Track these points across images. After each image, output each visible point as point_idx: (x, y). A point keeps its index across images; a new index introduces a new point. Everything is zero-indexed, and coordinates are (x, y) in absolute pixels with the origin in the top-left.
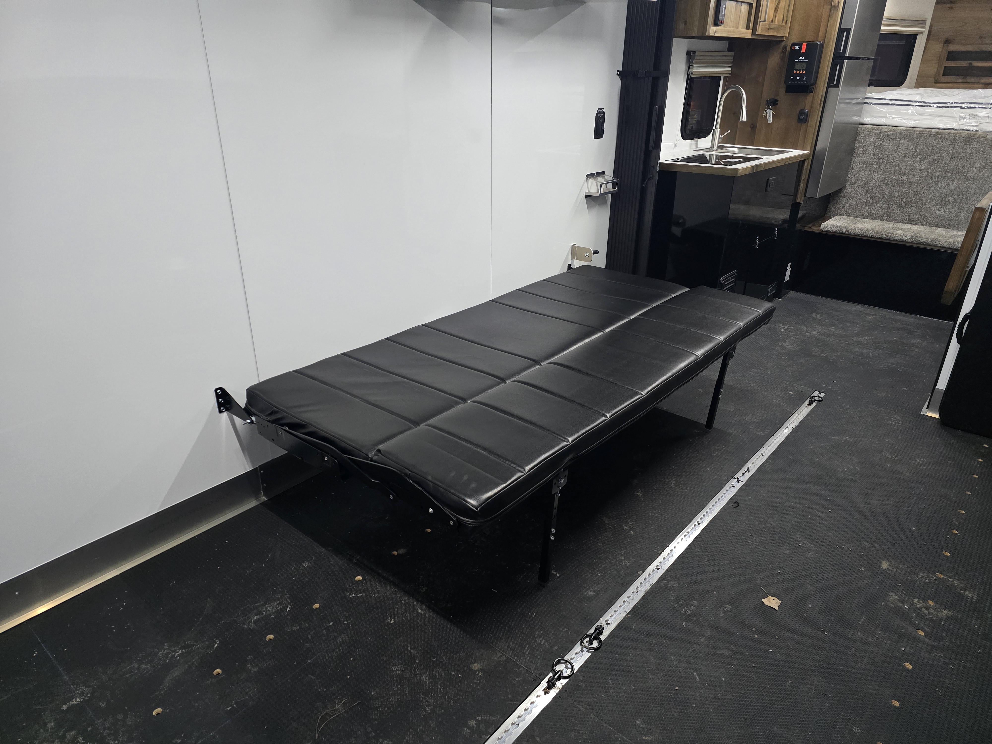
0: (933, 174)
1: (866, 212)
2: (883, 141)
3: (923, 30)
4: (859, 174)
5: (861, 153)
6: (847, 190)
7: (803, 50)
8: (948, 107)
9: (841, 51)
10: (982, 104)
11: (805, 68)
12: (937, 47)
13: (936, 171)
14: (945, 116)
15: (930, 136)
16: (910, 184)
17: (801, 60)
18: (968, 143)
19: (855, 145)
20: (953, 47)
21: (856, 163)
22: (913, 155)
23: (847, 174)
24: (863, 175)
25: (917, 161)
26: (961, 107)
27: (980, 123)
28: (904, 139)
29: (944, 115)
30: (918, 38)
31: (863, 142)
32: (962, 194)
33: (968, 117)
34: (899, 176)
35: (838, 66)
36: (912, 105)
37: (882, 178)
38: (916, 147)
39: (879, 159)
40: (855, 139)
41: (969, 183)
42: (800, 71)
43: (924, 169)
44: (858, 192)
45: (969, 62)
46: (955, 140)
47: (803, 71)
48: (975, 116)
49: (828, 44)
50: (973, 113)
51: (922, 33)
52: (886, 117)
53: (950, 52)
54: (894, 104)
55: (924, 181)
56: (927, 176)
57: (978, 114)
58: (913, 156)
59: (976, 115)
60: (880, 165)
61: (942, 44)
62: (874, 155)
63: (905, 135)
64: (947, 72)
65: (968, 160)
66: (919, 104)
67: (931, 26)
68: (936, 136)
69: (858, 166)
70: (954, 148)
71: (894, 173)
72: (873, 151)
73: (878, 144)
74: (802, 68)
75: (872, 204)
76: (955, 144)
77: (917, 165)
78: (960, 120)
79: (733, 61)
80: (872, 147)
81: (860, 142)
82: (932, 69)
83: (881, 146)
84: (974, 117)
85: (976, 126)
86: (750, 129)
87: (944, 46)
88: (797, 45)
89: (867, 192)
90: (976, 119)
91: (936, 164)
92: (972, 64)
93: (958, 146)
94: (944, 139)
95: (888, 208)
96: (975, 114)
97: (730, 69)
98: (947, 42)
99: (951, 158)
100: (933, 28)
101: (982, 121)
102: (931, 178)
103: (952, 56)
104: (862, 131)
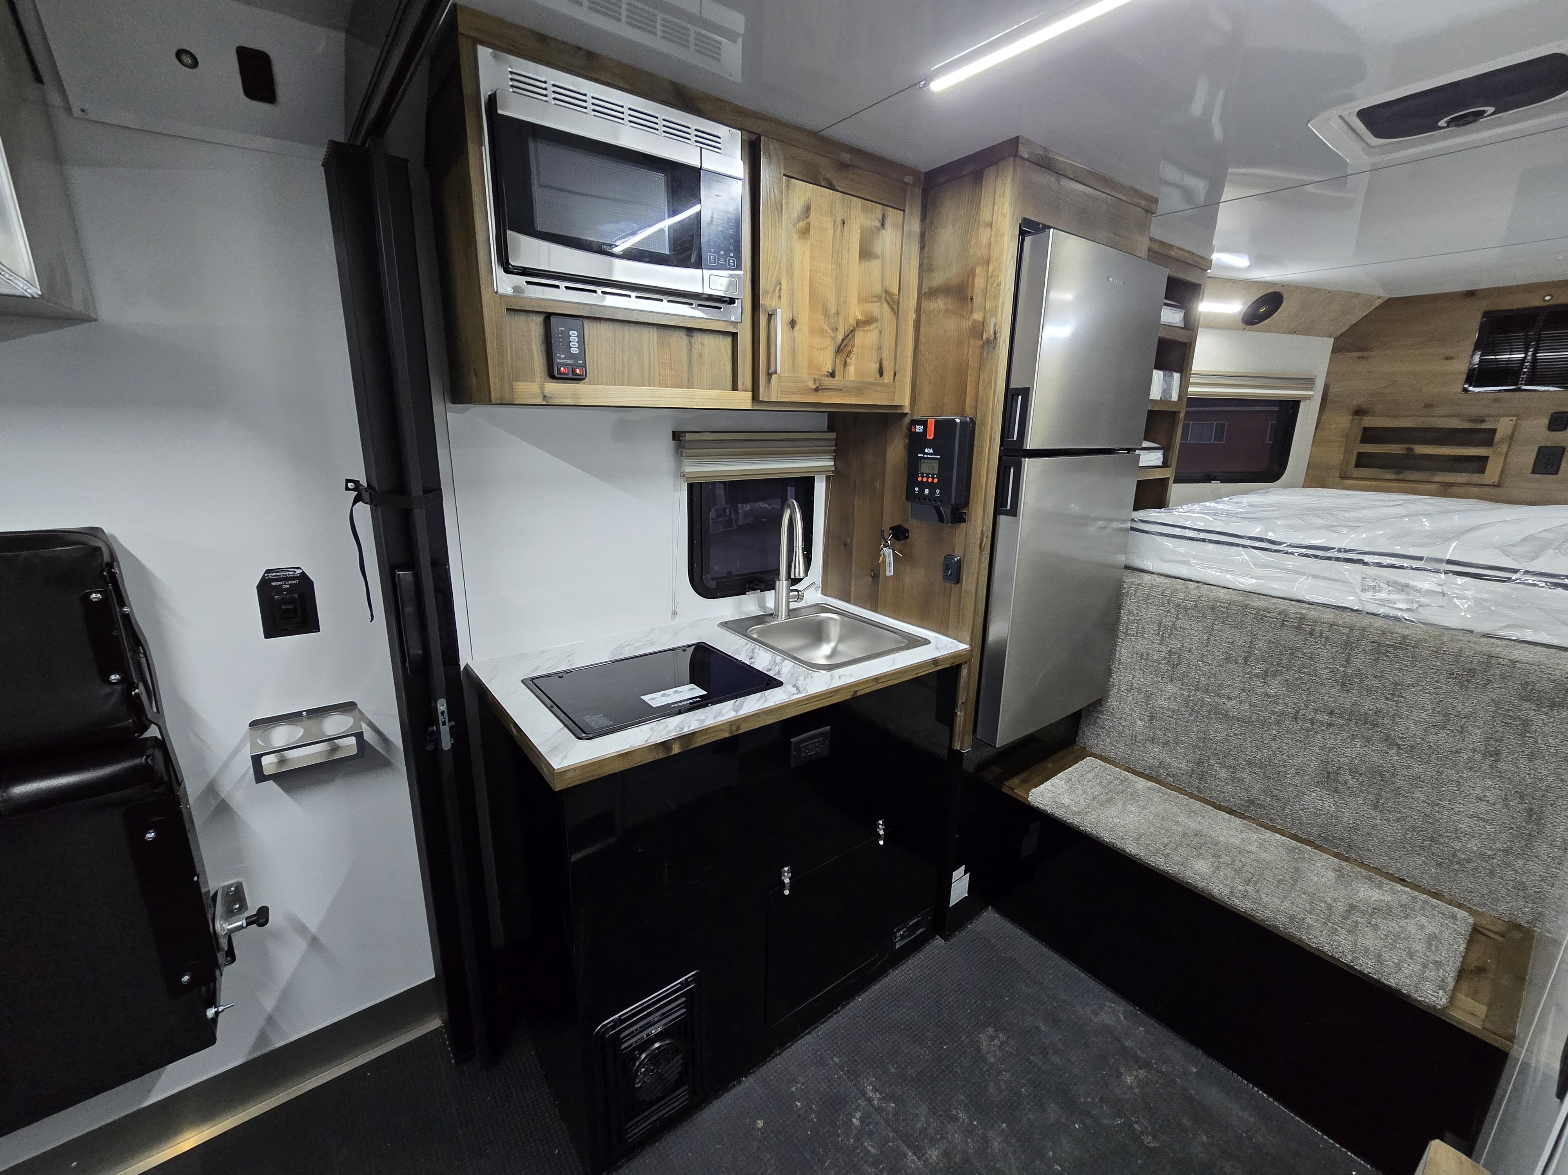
0: (1298, 712)
1: (1154, 758)
2: (1177, 618)
3: (1311, 393)
4: (1134, 676)
5: (1134, 635)
6: (1112, 702)
7: (930, 436)
8: (1329, 558)
9: (1015, 438)
10: (1420, 559)
11: (936, 472)
12: (1342, 421)
13: (1306, 706)
14: (1324, 578)
15: (1283, 625)
16: (1245, 723)
17: (927, 454)
18: (1387, 656)
19: (1118, 618)
20: (1369, 421)
21: (1124, 651)
22: (1246, 659)
23: (1109, 672)
24: (1142, 680)
25: (1256, 676)
26: (1366, 564)
27: (1420, 606)
28: (1223, 622)
29: (1323, 575)
30: (1302, 406)
31: (1135, 612)
32: (1381, 775)
33: (1384, 586)
34: (1217, 699)
35: (1012, 470)
36: (1244, 546)
37: (1182, 695)
38: (1251, 642)
39: (1170, 653)
40: (1119, 607)
41: (1398, 754)
42: (928, 477)
43: (1276, 696)
44: (1135, 712)
45: (1406, 446)
46: (1348, 645)
47: (933, 478)
48: (1404, 588)
49: (983, 424)
50: (1398, 579)
51: (1308, 398)
52: (1187, 563)
53: (1366, 429)
54: (1204, 540)
55: (1278, 723)
56: (1283, 713)
57: (1413, 583)
58: (1246, 662)
59: (1407, 586)
60: (1175, 666)
61: (1351, 417)
62: (1161, 644)
63: (1223, 612)
64: (1363, 461)
65: (1389, 696)
66: (1258, 544)
67: (1327, 387)
68: (1298, 628)
69: (1130, 660)
70: (1348, 661)
71: (1207, 691)
72: (1158, 634)
73: (1168, 621)
74: (932, 472)
75: (1166, 744)
76: (1350, 654)
77: (1257, 683)
78: (1364, 590)
79: (835, 448)
80: (1155, 627)
81: (1130, 612)
82: (1335, 456)
83: (1174, 626)
84: (1400, 588)
85: (1407, 610)
86: (870, 578)
87: (1353, 420)
88: (918, 422)
89: (1152, 718)
90: (1408, 594)
91: (1304, 690)
92: (1412, 450)
93: (1360, 660)
94: (1321, 636)
95: (1200, 763)
96: (1404, 581)
97: (833, 463)
98: (1359, 412)
99: (1343, 685)
100: (1331, 390)
101: (1423, 600)
102: (1296, 719)
103: (1370, 435)
104: (1132, 591)
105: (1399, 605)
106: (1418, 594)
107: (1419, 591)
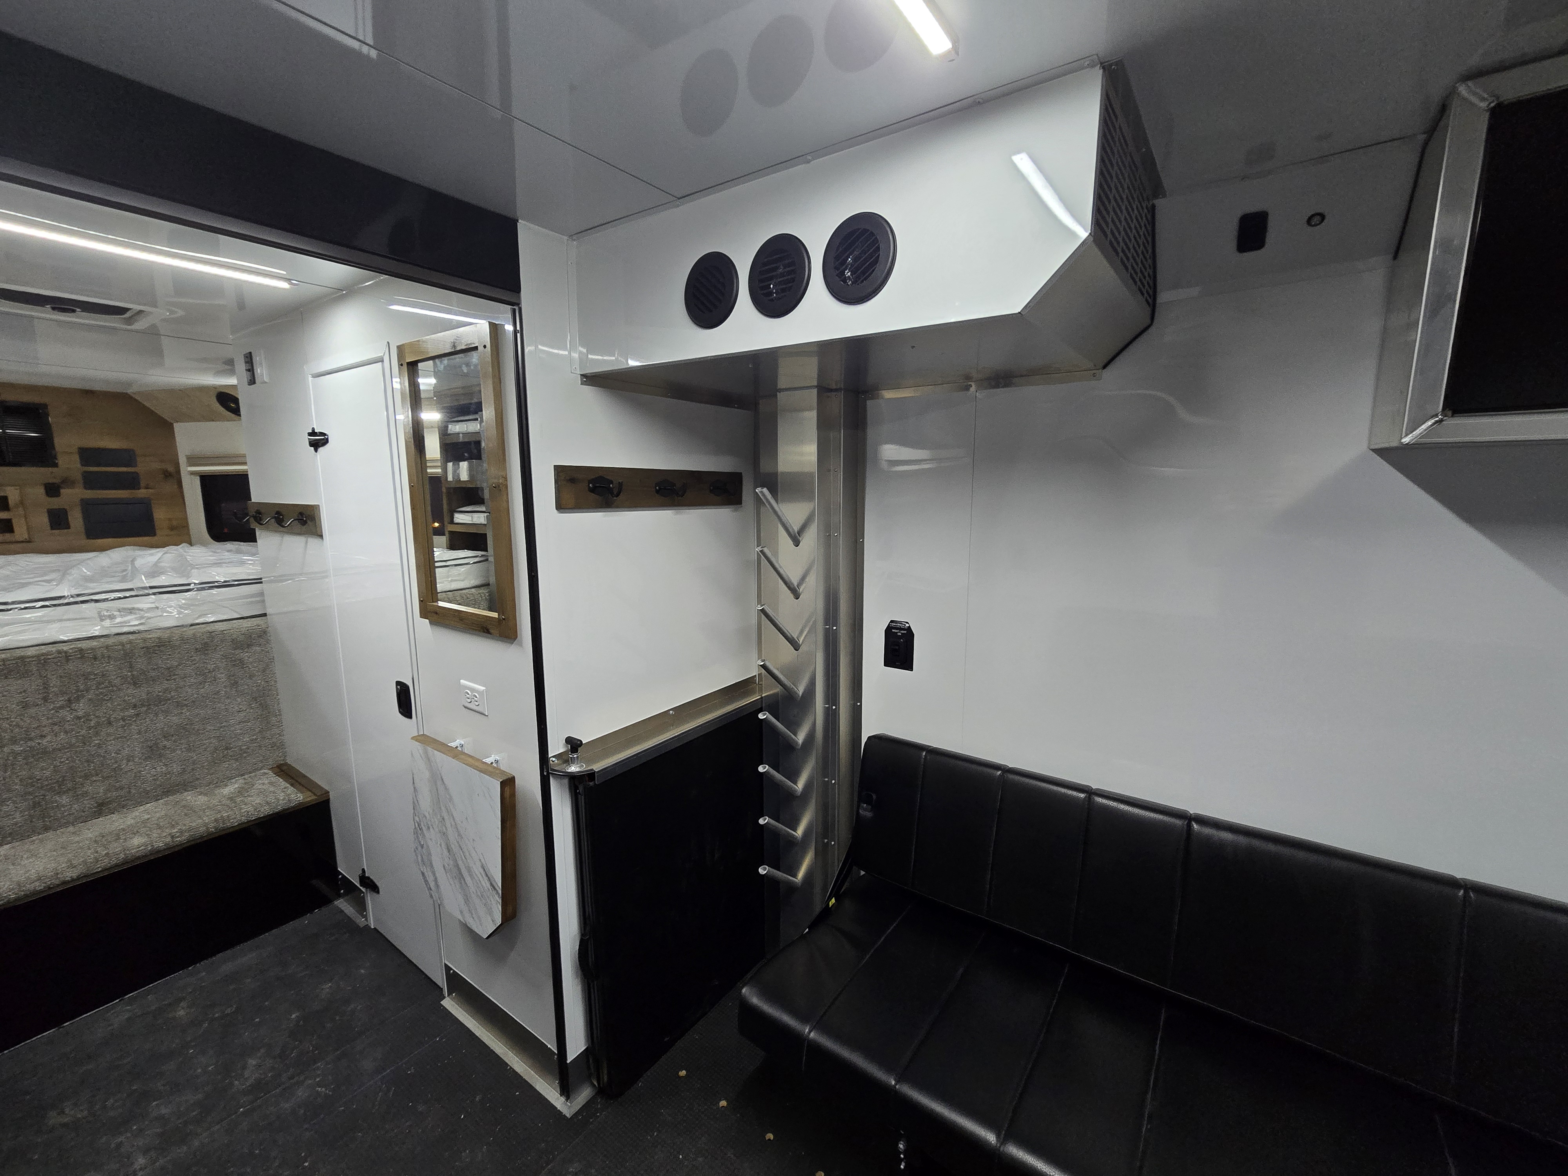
10: (132, 589)
14: (68, 620)
26: (96, 601)
27: (147, 619)
29: (65, 617)
50: (125, 606)
84: (129, 611)
85: (140, 624)
90: (135, 614)
96: (130, 606)
101: (148, 615)
105: (132, 623)
106: (142, 612)
107: (142, 610)
